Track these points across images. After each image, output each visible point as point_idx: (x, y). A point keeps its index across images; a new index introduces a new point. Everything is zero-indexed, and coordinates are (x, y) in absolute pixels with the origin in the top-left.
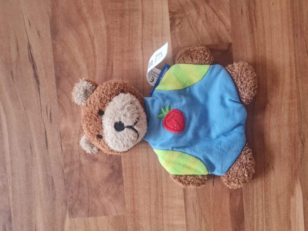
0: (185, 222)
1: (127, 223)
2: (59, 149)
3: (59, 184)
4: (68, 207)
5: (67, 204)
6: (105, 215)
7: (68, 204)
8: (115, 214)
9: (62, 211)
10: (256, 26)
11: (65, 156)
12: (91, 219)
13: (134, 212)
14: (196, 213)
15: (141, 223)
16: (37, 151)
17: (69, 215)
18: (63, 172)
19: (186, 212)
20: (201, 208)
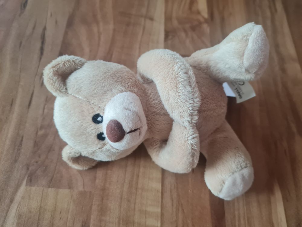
0: (159, 210)
1: (92, 202)
2: (41, 112)
3: (28, 146)
4: (29, 172)
5: (28, 169)
6: (70, 188)
7: (30, 169)
8: (81, 189)
9: (20, 176)
11: (44, 118)
12: (51, 191)
13: (104, 189)
14: (173, 201)
15: (110, 205)
16: (17, 109)
17: (27, 182)
18: (37, 133)
19: (162, 198)
20: (178, 195)
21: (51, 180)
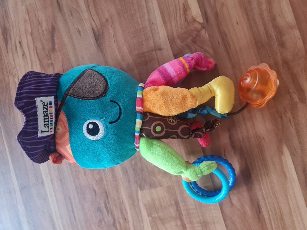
1: (175, 190)
5: (137, 183)
6: (161, 186)
9: (135, 188)
10: (230, 49)
12: (153, 190)
13: (178, 182)
17: (140, 189)
21: (150, 185)
